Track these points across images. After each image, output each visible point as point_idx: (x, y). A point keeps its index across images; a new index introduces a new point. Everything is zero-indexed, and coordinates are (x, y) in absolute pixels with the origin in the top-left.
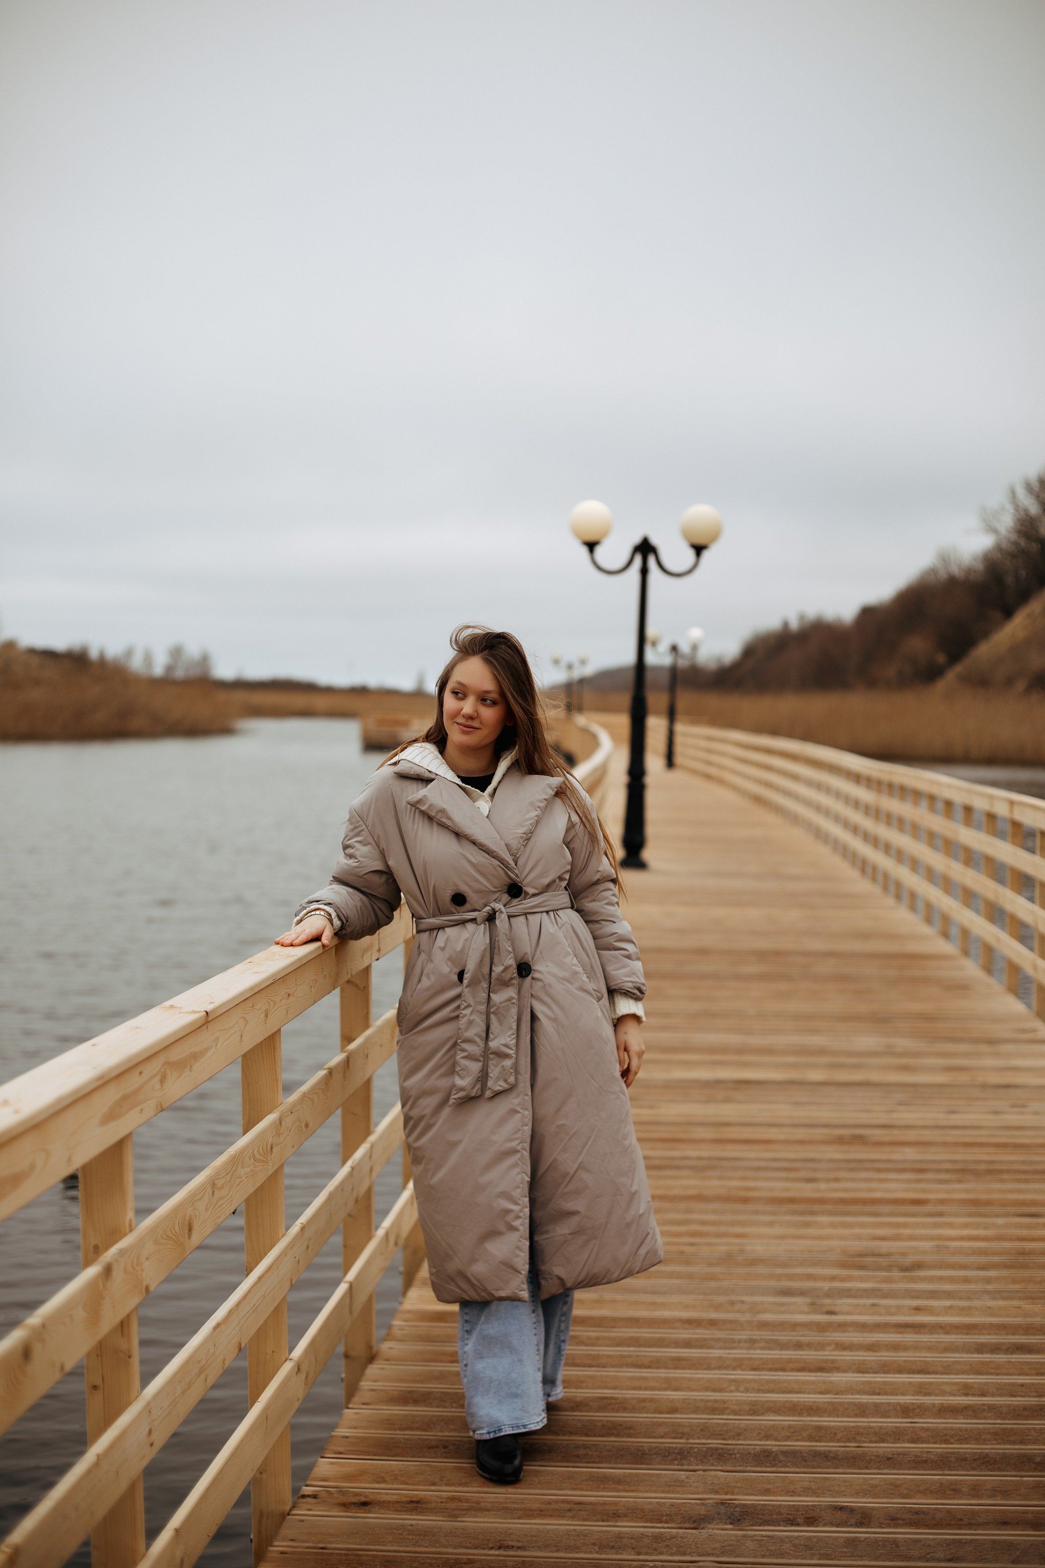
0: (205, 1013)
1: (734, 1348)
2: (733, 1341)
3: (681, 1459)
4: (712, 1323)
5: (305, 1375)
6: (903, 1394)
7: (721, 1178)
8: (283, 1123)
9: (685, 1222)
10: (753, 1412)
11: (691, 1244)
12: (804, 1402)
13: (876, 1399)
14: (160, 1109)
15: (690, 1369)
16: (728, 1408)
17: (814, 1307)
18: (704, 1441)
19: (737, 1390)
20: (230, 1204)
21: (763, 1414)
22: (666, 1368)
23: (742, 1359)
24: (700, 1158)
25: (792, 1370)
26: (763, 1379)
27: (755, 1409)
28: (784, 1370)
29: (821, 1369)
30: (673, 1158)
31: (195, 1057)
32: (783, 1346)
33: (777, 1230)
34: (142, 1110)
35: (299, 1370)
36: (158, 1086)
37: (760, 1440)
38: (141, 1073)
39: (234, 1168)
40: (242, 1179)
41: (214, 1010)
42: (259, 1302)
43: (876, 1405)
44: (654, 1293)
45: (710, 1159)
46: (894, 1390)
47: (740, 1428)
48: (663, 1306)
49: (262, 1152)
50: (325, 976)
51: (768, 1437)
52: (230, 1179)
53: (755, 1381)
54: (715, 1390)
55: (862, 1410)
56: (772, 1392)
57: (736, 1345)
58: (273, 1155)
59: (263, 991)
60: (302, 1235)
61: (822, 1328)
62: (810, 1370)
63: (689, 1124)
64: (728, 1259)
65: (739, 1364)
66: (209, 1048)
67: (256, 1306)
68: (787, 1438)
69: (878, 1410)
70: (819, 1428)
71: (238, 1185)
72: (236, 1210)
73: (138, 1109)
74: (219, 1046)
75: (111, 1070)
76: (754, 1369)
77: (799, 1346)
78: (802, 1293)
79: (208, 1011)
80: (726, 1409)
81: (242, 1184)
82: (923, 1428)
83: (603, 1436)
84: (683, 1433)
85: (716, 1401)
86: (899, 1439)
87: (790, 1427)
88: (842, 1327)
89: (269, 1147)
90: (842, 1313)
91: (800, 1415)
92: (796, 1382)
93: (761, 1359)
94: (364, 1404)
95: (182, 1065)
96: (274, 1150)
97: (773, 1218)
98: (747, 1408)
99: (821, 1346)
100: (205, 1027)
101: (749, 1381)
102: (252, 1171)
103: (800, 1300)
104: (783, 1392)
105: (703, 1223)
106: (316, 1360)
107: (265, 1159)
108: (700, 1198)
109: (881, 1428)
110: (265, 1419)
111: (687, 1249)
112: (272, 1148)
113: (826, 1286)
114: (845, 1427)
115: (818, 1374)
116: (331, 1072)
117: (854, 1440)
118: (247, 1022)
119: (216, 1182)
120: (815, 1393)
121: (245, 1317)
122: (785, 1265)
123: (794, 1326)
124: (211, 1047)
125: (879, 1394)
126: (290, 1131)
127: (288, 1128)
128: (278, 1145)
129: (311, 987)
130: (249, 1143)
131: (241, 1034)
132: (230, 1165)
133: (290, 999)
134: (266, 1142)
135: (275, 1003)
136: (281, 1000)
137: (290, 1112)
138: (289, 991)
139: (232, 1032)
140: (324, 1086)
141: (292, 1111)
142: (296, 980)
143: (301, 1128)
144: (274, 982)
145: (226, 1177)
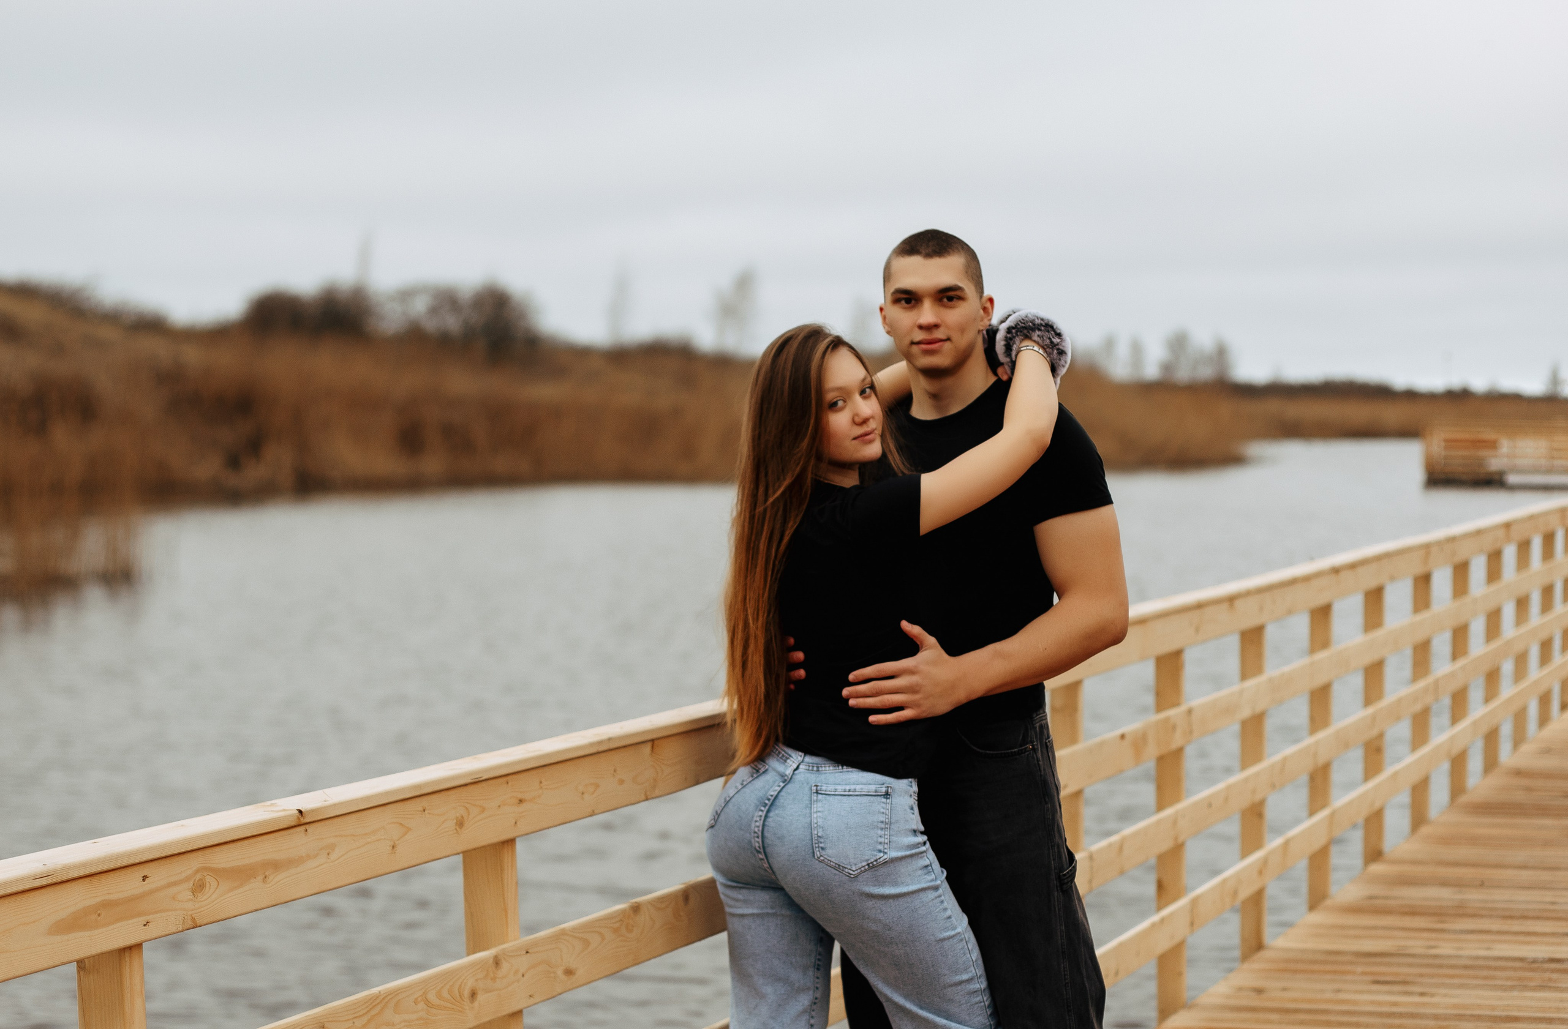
0: (297, 812)
8: (505, 966)
14: (190, 923)
31: (276, 866)
34: (147, 923)
36: (188, 895)
38: (145, 878)
39: (373, 1012)
41: (313, 811)
49: (449, 997)
50: (621, 782)
58: (476, 1004)
59: (451, 792)
66: (309, 857)
73: (143, 919)
74: (333, 856)
75: (66, 868)
79: (303, 810)
89: (467, 993)
95: (242, 875)
96: (481, 997)
100: (302, 828)
102: (421, 1018)
107: (454, 1006)
112: (473, 995)
116: (636, 909)
118: (409, 830)
119: (326, 1025)
124: (316, 856)
126: (523, 976)
127: (517, 971)
128: (491, 991)
129: (583, 793)
130: (416, 984)
131: (392, 843)
132: (364, 1006)
133: (525, 806)
134: (460, 986)
135: (483, 810)
136: (499, 806)
137: (525, 952)
138: (521, 796)
139: (369, 840)
140: (618, 925)
141: (528, 951)
142: (541, 782)
143: (553, 975)
144: (477, 782)
145: (355, 1020)
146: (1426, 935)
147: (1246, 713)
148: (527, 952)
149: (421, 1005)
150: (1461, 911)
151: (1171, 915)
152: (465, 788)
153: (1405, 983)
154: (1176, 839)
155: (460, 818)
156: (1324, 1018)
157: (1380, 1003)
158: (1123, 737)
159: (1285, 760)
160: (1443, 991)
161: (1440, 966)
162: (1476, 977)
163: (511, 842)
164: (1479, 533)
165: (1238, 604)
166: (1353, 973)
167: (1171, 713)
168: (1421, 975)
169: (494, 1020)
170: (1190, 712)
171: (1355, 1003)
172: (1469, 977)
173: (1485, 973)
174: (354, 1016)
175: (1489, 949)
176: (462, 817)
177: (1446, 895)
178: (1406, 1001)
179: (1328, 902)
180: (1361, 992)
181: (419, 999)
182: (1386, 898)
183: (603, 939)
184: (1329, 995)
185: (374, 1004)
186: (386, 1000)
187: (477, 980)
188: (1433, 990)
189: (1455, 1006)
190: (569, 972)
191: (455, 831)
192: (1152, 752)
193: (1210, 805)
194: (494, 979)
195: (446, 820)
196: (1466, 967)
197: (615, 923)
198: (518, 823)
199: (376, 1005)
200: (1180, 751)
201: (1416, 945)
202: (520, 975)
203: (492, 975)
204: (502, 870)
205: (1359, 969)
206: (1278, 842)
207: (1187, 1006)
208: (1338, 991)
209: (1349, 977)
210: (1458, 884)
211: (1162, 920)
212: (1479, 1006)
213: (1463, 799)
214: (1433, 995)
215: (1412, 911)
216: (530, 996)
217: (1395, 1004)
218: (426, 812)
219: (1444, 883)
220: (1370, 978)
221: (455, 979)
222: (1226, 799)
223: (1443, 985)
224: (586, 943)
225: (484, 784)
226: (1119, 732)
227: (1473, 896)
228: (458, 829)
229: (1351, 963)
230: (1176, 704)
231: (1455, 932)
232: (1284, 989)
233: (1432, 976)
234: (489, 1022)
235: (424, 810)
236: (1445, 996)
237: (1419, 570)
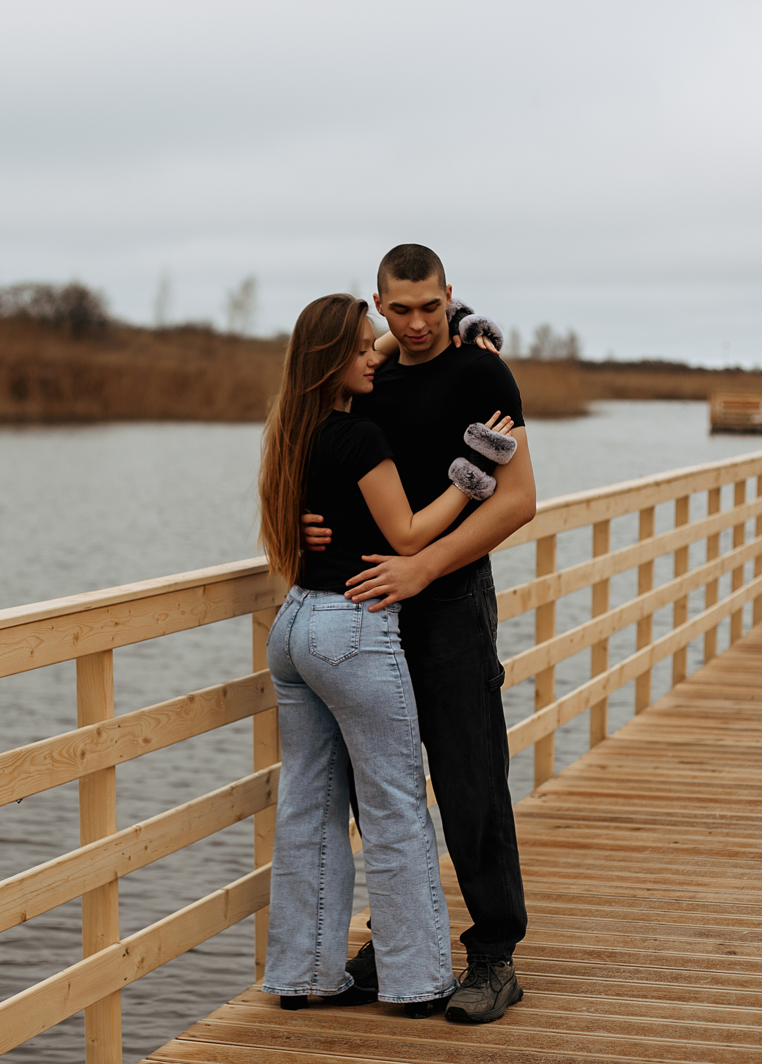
1: (614, 977)
2: (618, 971)
3: (489, 1061)
4: (612, 955)
5: (139, 959)
6: (739, 1023)
7: (727, 835)
8: (104, 735)
9: (660, 871)
10: (588, 1029)
11: (648, 890)
12: (641, 1023)
13: (711, 1025)
15: (558, 991)
16: (566, 1024)
17: (719, 948)
18: (523, 1048)
19: (588, 1011)
20: (10, 793)
21: (594, 1031)
22: (538, 989)
23: (613, 986)
24: (722, 817)
25: (653, 997)
26: (618, 1003)
27: (590, 1026)
28: (646, 997)
29: (679, 999)
30: (696, 816)
32: (660, 977)
33: (745, 882)
35: (128, 953)
37: (574, 1051)
39: (17, 764)
40: (31, 775)
42: (58, 884)
43: (706, 1030)
44: (579, 928)
45: (732, 817)
46: (735, 1018)
47: (563, 1040)
48: (580, 939)
49: (67, 755)
50: (183, 613)
51: (581, 1049)
52: (11, 773)
53: (611, 1004)
54: (566, 1010)
55: (689, 1033)
56: (620, 1014)
57: (618, 974)
58: (85, 760)
59: (71, 616)
60: (137, 836)
61: (711, 964)
62: (670, 999)
63: (739, 787)
64: (676, 904)
65: (607, 990)
67: (52, 886)
68: (600, 1051)
69: (705, 1034)
70: (636, 1045)
71: (24, 779)
72: (22, 799)
76: (618, 995)
77: (676, 978)
78: (719, 935)
80: (563, 1024)
81: (30, 779)
82: (734, 1051)
83: (435, 1038)
84: (509, 1041)
85: (561, 1017)
86: (702, 1058)
87: (611, 1042)
88: (731, 965)
89: (79, 753)
90: (742, 954)
91: (628, 1033)
92: (647, 1007)
93: (632, 986)
94: (243, 1001)
96: (88, 756)
97: (747, 871)
98: (584, 1024)
99: (698, 979)
101: (603, 1004)
102: (48, 769)
103: (711, 941)
104: (628, 1015)
105: (677, 872)
106: (160, 949)
107: (70, 762)
108: (695, 852)
109: (694, 1048)
110: (67, 986)
111: (640, 893)
112: (83, 754)
113: (745, 930)
114: (660, 1046)
115: (674, 1002)
116: (192, 699)
117: (662, 1056)
118: (42, 641)
120: (657, 1017)
121: (34, 894)
122: (725, 911)
123: (685, 962)
125: (717, 1022)
126: (116, 742)
127: (112, 739)
128: (95, 752)
129: (158, 620)
130: (45, 746)
131: (31, 650)
132: (11, 760)
133: (118, 628)
134: (75, 748)
135: (92, 629)
136: (102, 627)
137: (117, 726)
138: (116, 620)
139: (16, 647)
140: (179, 709)
141: (121, 725)
142: (130, 612)
143: (136, 742)
144: (88, 610)
145: (4, 769)
146: (715, 732)
147: (596, 579)
148: (119, 726)
149: (49, 760)
150: (739, 716)
151: (545, 714)
152: (80, 614)
153: (701, 763)
154: (549, 663)
155: (76, 634)
156: (647, 785)
157: (685, 777)
158: (515, 592)
159: (622, 611)
160: (727, 769)
161: (725, 753)
162: (750, 760)
163: (109, 652)
164: (753, 461)
165: (593, 504)
166: (666, 756)
167: (547, 577)
168: (713, 758)
169: (97, 771)
170: (559, 577)
171: (668, 776)
172: (744, 760)
173: (755, 757)
174: (5, 766)
175: (758, 742)
176: (78, 633)
177: (728, 705)
178: (703, 776)
179: (649, 709)
180: (672, 769)
181: (47, 756)
182: (688, 707)
183: (169, 719)
184: (650, 771)
185: (17, 758)
186: (26, 756)
187: (85, 744)
188: (721, 769)
189: (735, 779)
190: (146, 741)
191: (73, 643)
192: (534, 603)
193: (572, 641)
194: (97, 744)
195: (66, 636)
196: (743, 753)
197: (178, 708)
198: (115, 639)
199: (17, 760)
200: (552, 603)
201: (709, 738)
202: (114, 741)
203: (96, 741)
204: (103, 670)
205: (671, 754)
206: (617, 667)
207: (555, 777)
208: (657, 768)
209: (664, 759)
210: (737, 698)
211: (539, 718)
212: (752, 780)
213: (739, 642)
214: (720, 772)
215: (706, 716)
216: (121, 756)
217: (695, 777)
218: (54, 629)
219: (727, 697)
220: (678, 760)
221: (71, 743)
222: (583, 637)
223: (727, 765)
224: (159, 721)
225: (93, 612)
226: (512, 589)
227: (747, 706)
228: (75, 641)
229: (665, 750)
230: (551, 572)
231: (735, 730)
232: (620, 766)
233: (720, 759)
234: (93, 773)
235: (53, 628)
236: (729, 772)
237: (713, 486)
